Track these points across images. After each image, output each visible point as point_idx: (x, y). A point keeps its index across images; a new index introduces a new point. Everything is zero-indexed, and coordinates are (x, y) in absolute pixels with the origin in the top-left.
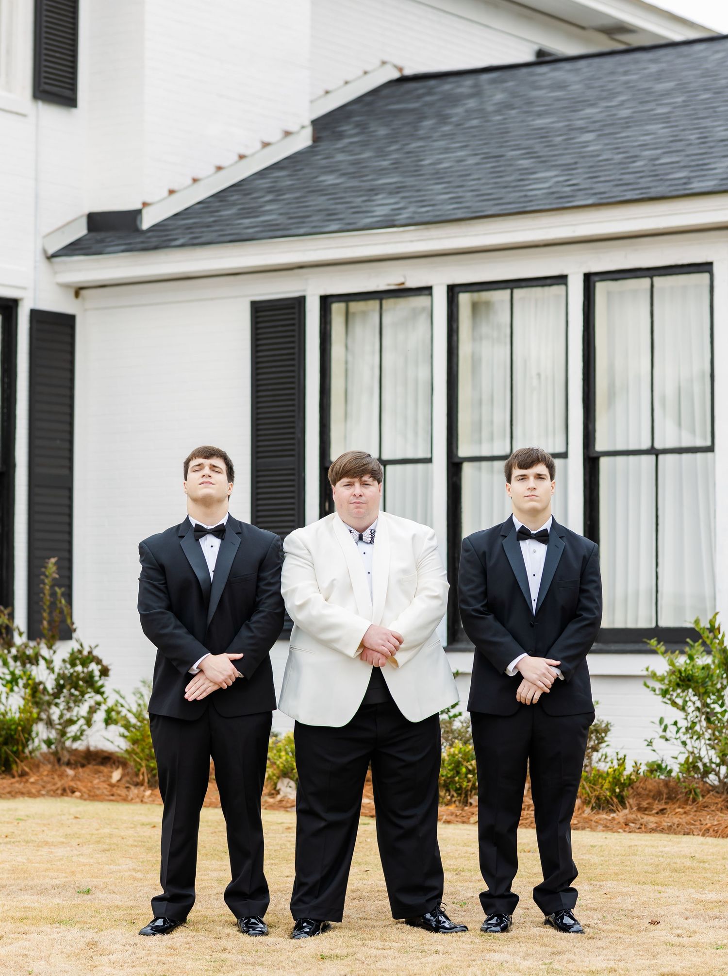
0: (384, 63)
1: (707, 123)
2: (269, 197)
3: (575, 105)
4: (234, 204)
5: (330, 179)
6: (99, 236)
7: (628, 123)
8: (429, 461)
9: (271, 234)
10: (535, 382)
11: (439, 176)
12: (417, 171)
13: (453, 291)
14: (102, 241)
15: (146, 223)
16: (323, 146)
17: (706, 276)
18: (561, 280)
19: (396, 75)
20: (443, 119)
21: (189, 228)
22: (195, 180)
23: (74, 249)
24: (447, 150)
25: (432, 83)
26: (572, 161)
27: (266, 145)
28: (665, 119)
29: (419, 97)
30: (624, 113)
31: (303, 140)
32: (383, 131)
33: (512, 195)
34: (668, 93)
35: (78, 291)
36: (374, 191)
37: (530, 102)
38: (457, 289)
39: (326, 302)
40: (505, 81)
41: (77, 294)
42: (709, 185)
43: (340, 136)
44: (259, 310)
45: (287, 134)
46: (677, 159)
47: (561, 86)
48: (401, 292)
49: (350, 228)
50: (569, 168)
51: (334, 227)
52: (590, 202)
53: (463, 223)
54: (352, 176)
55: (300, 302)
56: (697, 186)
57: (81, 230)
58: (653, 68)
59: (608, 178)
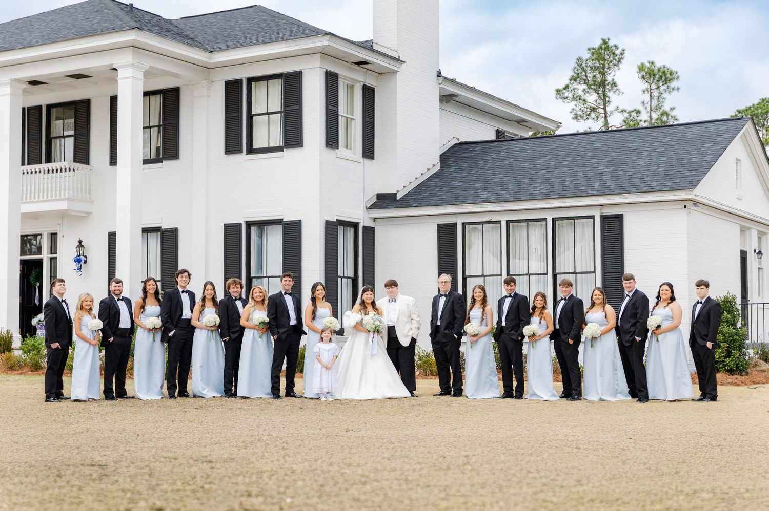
0: (454, 137)
1: (584, 169)
2: (438, 190)
3: (533, 159)
4: (425, 191)
5: (457, 183)
6: (382, 201)
7: (556, 167)
8: (501, 275)
9: (447, 203)
10: (534, 251)
11: (497, 184)
12: (487, 182)
13: (508, 222)
14: (383, 203)
15: (399, 197)
16: (445, 170)
17: (592, 219)
18: (545, 220)
19: (458, 142)
20: (486, 162)
21: (415, 199)
22: (410, 183)
23: (374, 206)
24: (494, 174)
25: (473, 145)
26: (542, 181)
27: (428, 170)
28: (568, 166)
29: (471, 151)
30: (553, 163)
31: (438, 168)
32: (465, 165)
33: (528, 192)
34: (565, 156)
35: (375, 219)
36: (476, 189)
37: (515, 156)
38: (509, 222)
39: (464, 225)
40: (501, 147)
41: (374, 221)
42: (595, 192)
43: (449, 166)
44: (440, 227)
45: (434, 165)
46: (579, 182)
47: (523, 150)
48: (490, 222)
49: (475, 202)
50: (542, 183)
51: (471, 202)
52: (557, 197)
53: (514, 202)
54: (465, 182)
55: (455, 225)
56: (590, 192)
57: (375, 200)
58: (555, 145)
59: (558, 188)
